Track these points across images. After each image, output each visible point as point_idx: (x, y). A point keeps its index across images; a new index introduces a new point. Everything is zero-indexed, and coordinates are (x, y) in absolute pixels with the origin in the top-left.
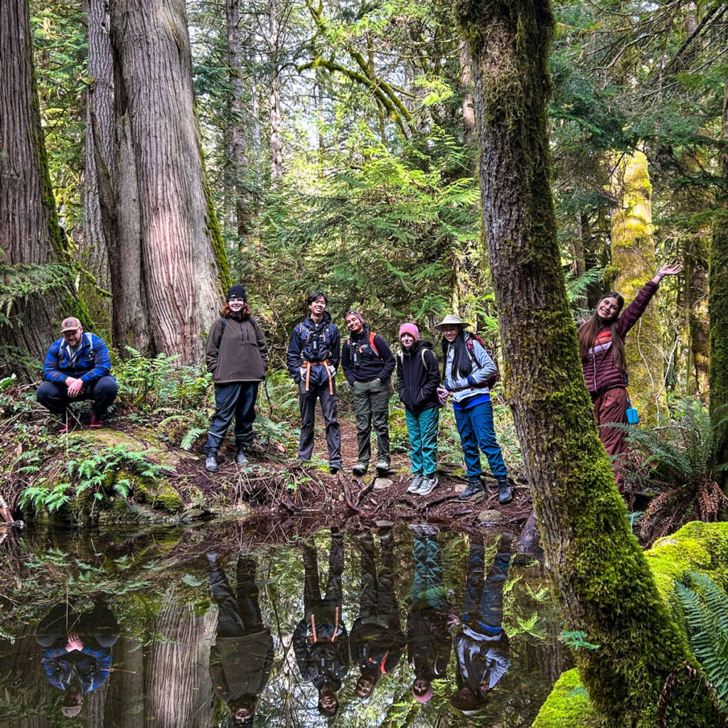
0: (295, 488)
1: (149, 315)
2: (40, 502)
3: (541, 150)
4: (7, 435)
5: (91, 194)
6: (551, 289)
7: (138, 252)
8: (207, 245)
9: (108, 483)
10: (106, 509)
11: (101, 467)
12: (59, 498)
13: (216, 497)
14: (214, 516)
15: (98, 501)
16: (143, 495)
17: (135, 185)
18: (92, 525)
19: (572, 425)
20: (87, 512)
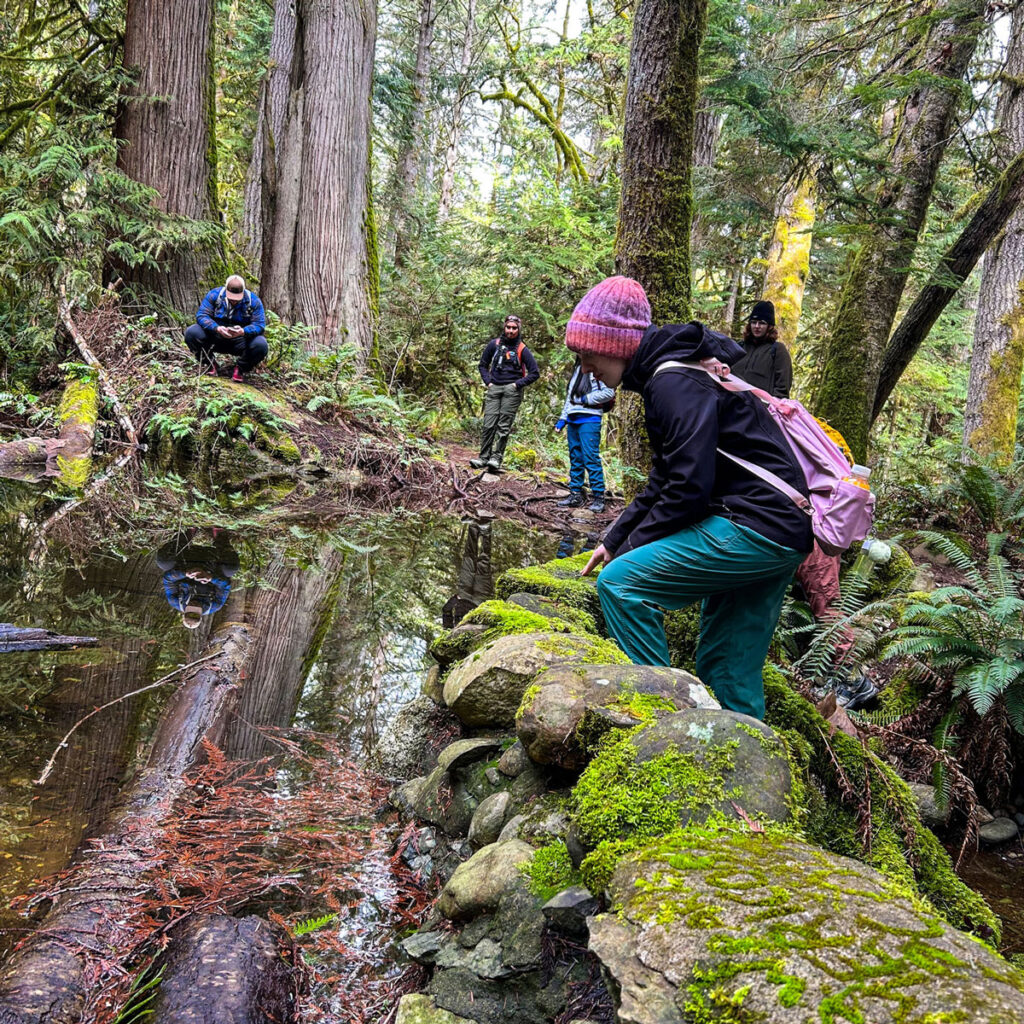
0: (408, 463)
1: (294, 301)
2: (166, 428)
3: (697, 12)
4: (142, 369)
5: (255, 184)
6: (677, 153)
7: (292, 235)
8: (361, 242)
9: (232, 424)
10: (227, 448)
11: (228, 408)
12: (184, 428)
13: (333, 459)
14: (328, 474)
15: (221, 438)
16: (265, 443)
17: (299, 164)
18: (213, 460)
19: (668, 287)
20: (209, 447)
